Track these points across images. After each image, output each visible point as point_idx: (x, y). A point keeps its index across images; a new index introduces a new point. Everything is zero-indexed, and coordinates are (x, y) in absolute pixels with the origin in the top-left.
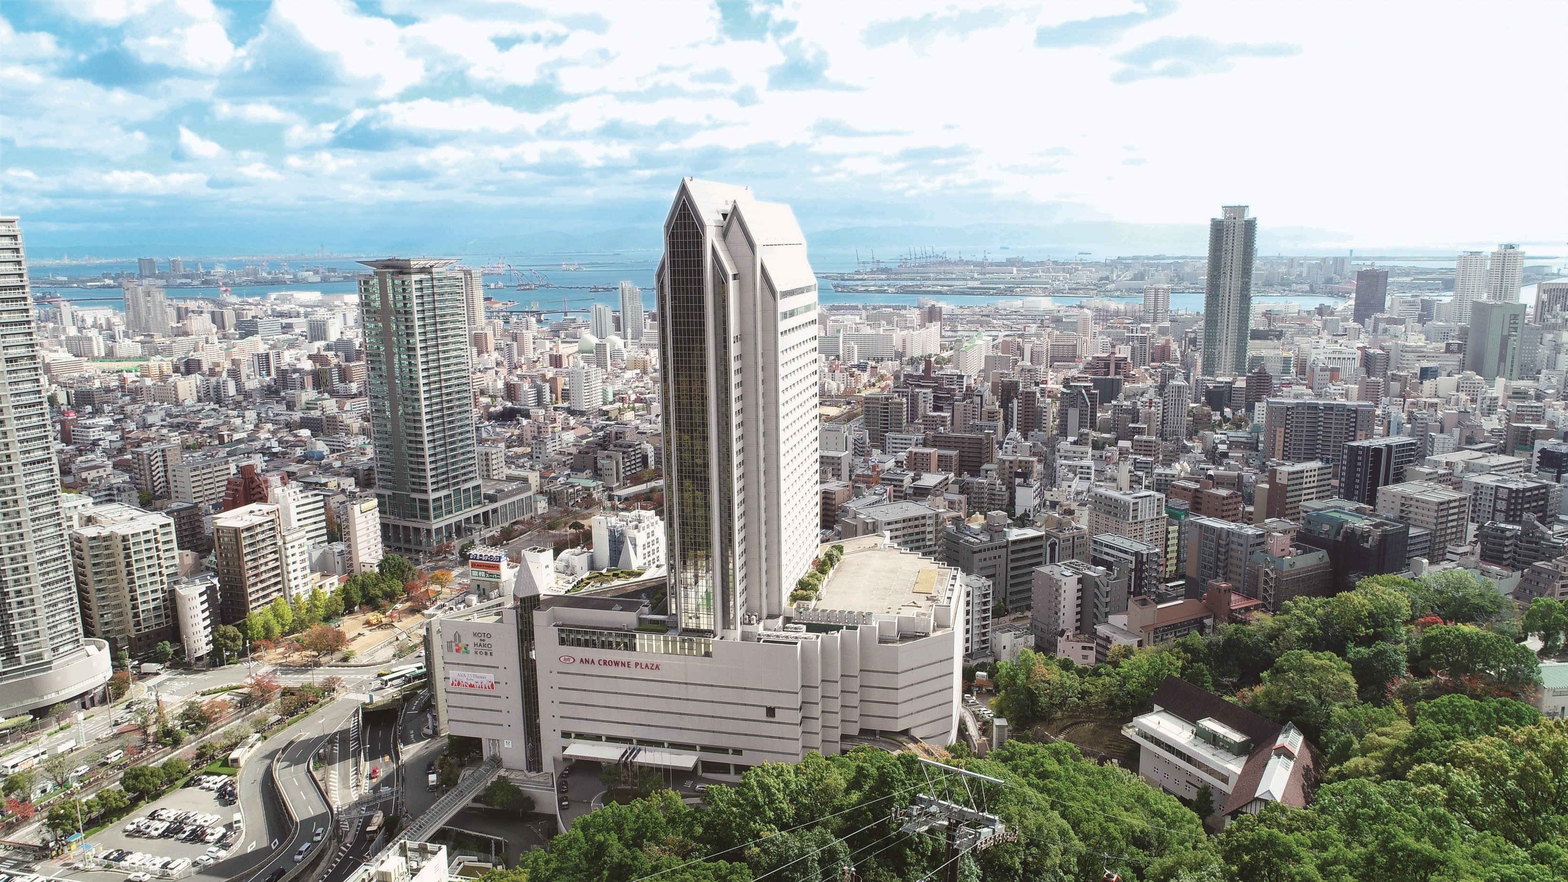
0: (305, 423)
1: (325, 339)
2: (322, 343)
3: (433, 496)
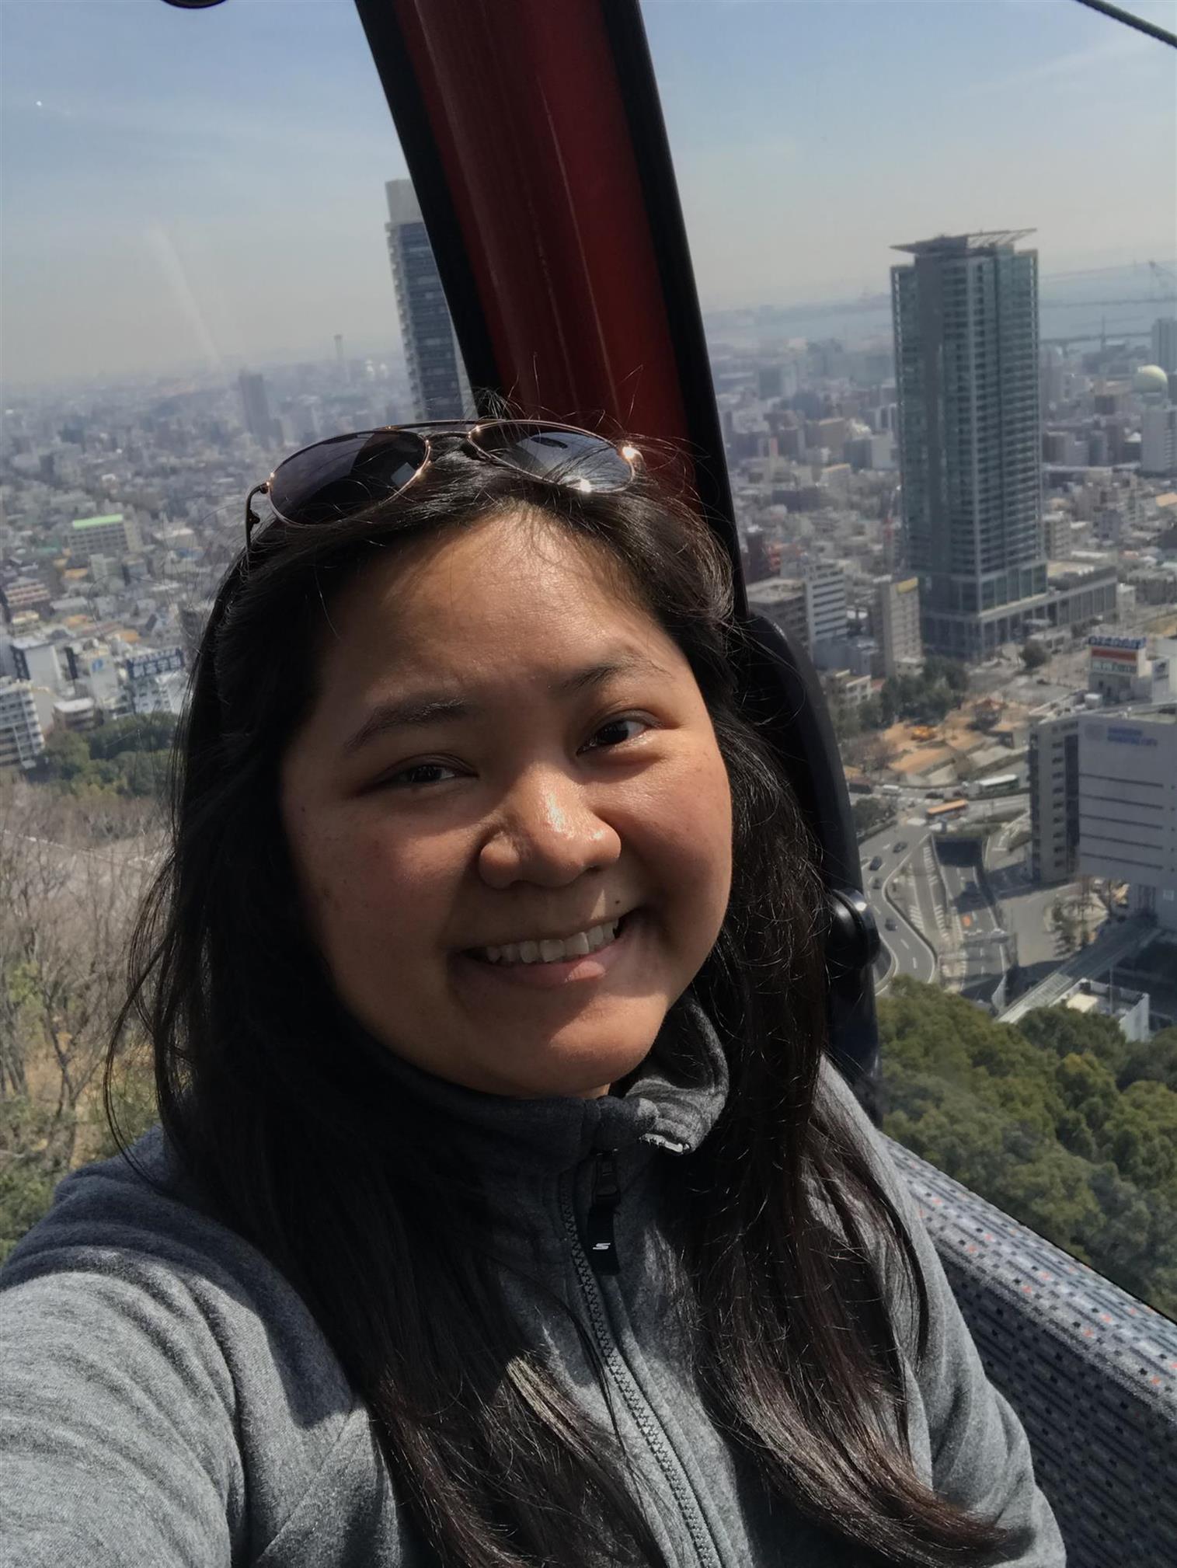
0: (778, 498)
1: (779, 394)
2: (777, 400)
3: (983, 579)
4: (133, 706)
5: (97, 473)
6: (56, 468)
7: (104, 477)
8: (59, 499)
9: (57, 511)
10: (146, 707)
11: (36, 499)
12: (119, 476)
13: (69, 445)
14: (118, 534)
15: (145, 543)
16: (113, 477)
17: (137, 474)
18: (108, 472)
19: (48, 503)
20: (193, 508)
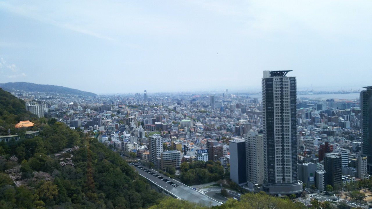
1: (321, 110)
4: (197, 158)
5: (183, 111)
6: (176, 109)
7: (184, 112)
8: (177, 115)
9: (177, 117)
10: (200, 159)
11: (173, 115)
12: (187, 112)
13: (178, 105)
14: (189, 123)
15: (194, 126)
16: (186, 112)
17: (190, 112)
18: (185, 111)
19: (175, 116)
20: (201, 119)
